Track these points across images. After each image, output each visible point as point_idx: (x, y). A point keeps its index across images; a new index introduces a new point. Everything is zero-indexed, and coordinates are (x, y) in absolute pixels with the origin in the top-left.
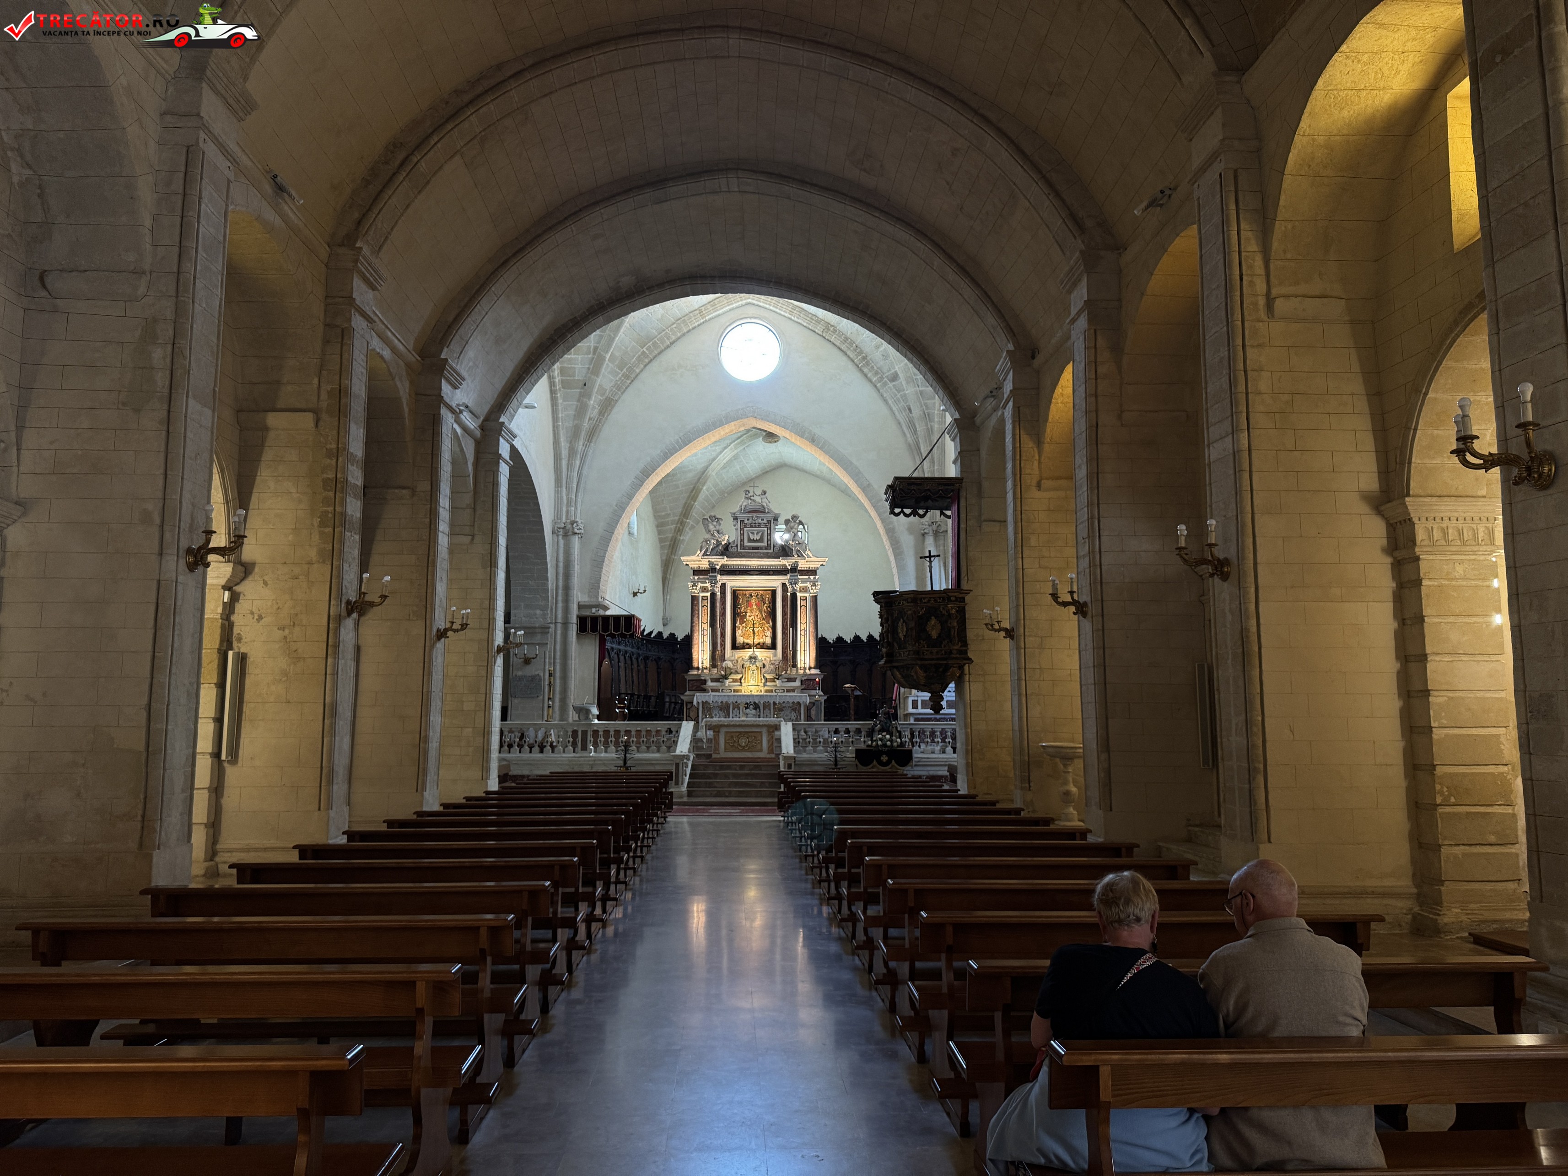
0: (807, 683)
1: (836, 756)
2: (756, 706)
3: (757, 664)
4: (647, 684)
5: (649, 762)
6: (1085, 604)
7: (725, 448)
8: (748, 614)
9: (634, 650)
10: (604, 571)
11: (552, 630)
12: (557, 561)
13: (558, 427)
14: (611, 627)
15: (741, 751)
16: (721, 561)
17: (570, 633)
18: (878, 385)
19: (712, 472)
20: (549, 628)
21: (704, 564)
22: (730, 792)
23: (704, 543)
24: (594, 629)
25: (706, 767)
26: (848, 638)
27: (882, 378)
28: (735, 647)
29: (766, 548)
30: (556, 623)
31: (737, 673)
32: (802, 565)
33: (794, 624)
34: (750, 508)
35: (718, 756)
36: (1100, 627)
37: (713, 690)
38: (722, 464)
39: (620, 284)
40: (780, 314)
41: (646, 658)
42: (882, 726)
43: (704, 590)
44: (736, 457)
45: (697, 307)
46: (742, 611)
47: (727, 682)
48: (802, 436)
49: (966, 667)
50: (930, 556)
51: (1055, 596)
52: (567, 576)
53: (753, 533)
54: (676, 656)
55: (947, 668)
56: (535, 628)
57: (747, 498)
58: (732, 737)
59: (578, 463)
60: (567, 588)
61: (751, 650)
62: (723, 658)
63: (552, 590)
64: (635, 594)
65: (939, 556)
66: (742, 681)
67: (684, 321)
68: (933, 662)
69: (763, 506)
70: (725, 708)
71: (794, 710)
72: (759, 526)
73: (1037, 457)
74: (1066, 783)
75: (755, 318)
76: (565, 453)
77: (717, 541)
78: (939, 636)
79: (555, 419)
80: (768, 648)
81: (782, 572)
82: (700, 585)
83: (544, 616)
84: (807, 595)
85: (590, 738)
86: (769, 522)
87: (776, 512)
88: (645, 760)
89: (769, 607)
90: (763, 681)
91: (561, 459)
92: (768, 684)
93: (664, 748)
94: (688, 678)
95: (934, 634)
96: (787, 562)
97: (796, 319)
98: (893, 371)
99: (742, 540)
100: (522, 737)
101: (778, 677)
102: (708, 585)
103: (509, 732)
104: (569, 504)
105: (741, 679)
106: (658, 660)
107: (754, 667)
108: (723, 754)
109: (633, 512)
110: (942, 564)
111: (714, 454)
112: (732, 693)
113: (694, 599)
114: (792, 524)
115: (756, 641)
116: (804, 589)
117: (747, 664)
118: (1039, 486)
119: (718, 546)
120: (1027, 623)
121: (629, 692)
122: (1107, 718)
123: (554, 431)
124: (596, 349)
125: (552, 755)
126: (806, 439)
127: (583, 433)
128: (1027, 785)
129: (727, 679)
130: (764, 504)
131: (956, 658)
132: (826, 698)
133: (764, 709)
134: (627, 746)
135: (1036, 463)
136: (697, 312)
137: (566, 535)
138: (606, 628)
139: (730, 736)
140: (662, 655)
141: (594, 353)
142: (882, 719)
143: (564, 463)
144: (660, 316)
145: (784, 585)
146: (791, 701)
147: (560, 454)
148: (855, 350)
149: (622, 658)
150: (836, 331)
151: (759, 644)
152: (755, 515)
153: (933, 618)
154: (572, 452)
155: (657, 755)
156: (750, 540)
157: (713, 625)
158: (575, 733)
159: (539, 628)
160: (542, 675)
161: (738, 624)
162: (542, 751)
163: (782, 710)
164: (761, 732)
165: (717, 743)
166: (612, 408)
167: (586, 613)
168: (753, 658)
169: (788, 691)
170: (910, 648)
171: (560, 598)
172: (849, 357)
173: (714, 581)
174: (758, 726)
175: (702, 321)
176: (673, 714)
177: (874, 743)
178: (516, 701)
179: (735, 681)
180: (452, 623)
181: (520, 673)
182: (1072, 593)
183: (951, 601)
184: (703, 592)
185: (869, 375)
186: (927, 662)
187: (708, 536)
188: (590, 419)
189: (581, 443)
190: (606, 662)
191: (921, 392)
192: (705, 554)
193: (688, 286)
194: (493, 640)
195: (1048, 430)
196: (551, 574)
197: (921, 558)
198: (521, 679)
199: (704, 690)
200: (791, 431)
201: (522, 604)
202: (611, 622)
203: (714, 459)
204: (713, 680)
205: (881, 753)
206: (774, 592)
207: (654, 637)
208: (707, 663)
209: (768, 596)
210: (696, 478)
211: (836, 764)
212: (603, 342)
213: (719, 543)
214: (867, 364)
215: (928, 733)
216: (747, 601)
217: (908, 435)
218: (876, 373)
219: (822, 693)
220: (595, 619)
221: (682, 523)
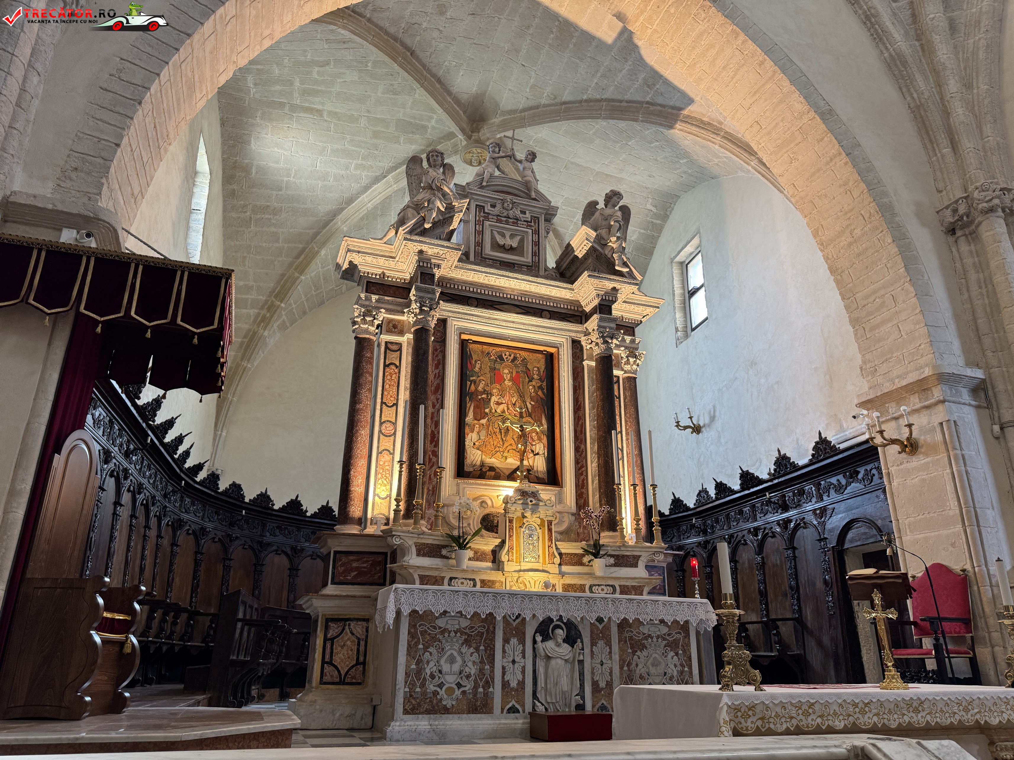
8: (494, 399)
16: (446, 263)
21: (403, 264)
29: (530, 269)
32: (618, 303)
34: (497, 184)
37: (424, 580)
41: (177, 525)
43: (394, 327)
46: (480, 388)
47: (462, 558)
53: (503, 235)
57: (493, 162)
62: (433, 498)
66: (504, 557)
69: (526, 184)
71: (673, 645)
72: (515, 224)
80: (540, 481)
81: (572, 315)
82: (383, 316)
84: (619, 374)
86: (536, 219)
89: (540, 388)
90: (557, 560)
92: (568, 567)
96: (591, 290)
101: (596, 551)
102: (404, 317)
105: (495, 553)
106: (199, 534)
107: (534, 521)
113: (365, 347)
114: (608, 211)
115: (512, 463)
117: (514, 510)
129: (459, 549)
130: (529, 180)
133: (593, 643)
145: (576, 344)
152: (509, 197)
161: (470, 418)
163: (643, 647)
168: (530, 496)
169: (625, 590)
173: (426, 305)
179: (479, 556)
184: (389, 332)
204: (419, 551)
206: (553, 355)
208: (390, 508)
209: (540, 364)
216: (493, 369)
221: (271, 308)
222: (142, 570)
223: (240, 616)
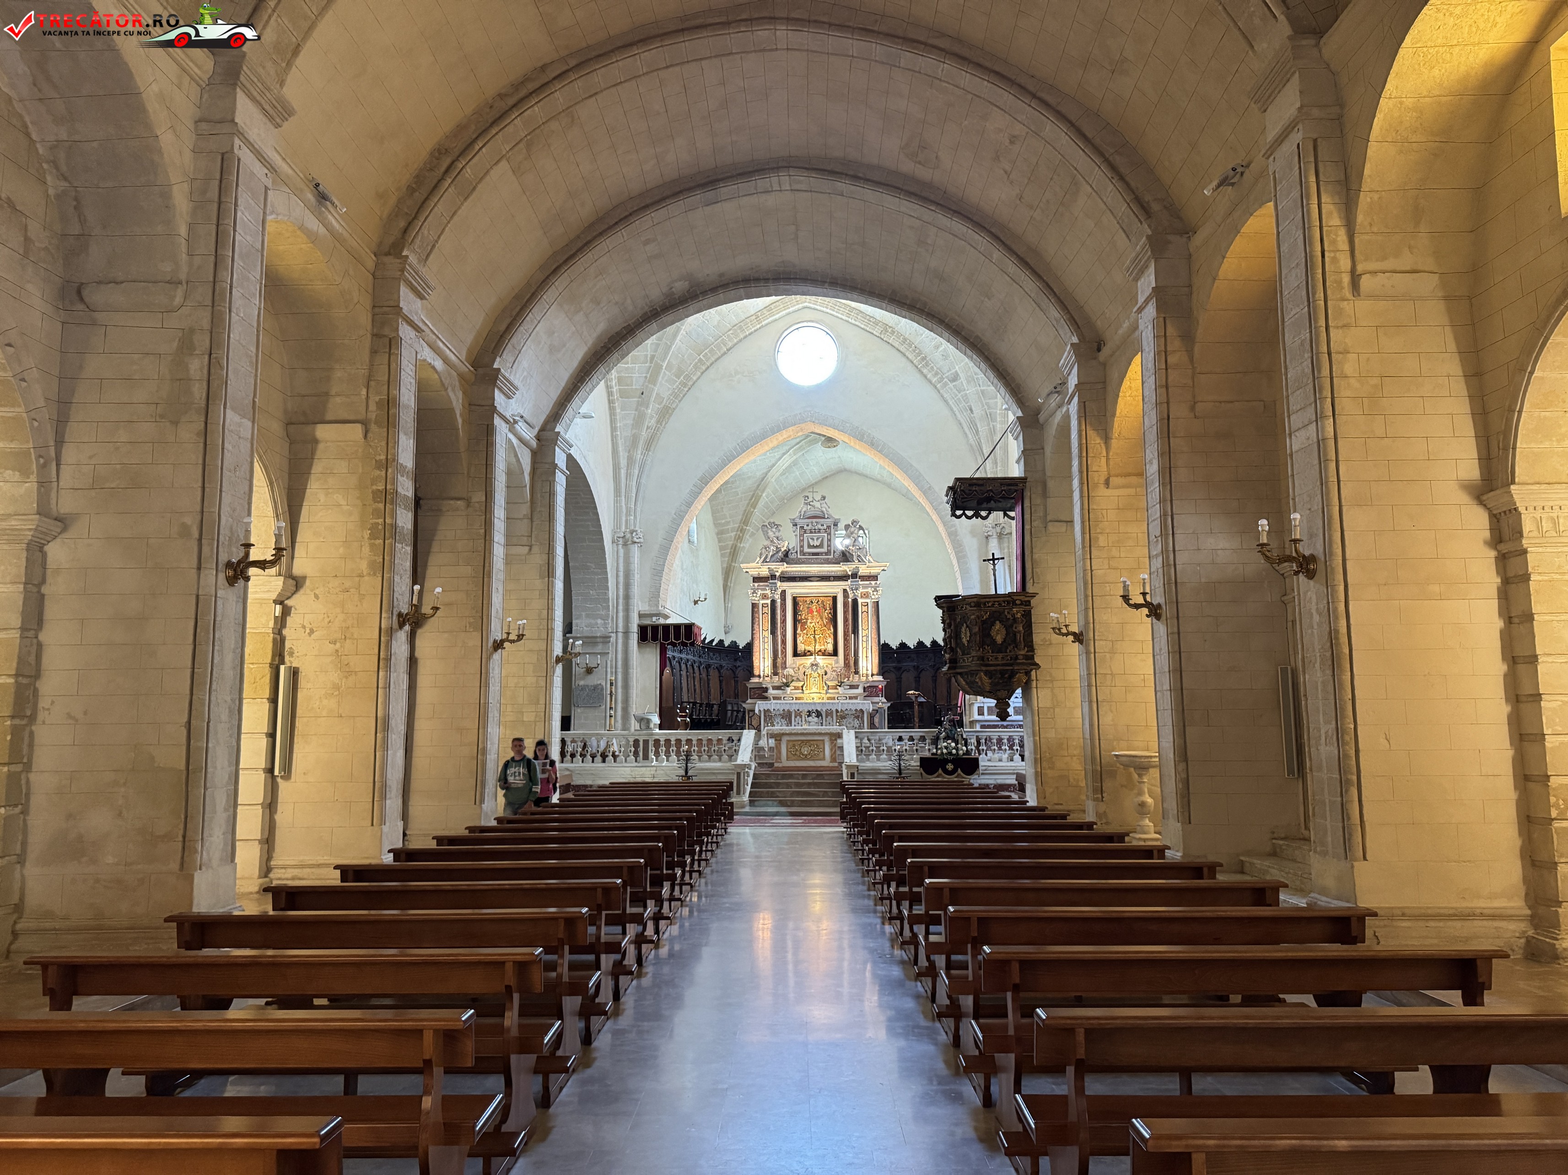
0: (870, 691)
1: (900, 764)
2: (819, 714)
3: (819, 671)
4: (709, 693)
5: (711, 772)
6: (1159, 606)
7: (784, 454)
8: (809, 621)
9: (696, 659)
10: (663, 580)
11: (613, 640)
12: (618, 571)
13: (616, 436)
14: (672, 636)
15: (803, 759)
16: (781, 568)
17: (631, 642)
18: (938, 386)
19: (772, 479)
20: (610, 637)
21: (764, 572)
22: (793, 801)
23: (764, 550)
24: (655, 638)
25: (768, 776)
26: (912, 644)
27: (942, 379)
28: (795, 654)
29: (826, 554)
30: (617, 632)
31: (798, 680)
32: (863, 570)
33: (855, 631)
34: (809, 514)
35: (780, 765)
36: (1176, 630)
37: (775, 698)
38: (781, 470)
39: (673, 289)
40: (837, 317)
41: (708, 667)
42: (947, 733)
43: (764, 597)
44: (795, 463)
45: (753, 313)
46: (802, 617)
47: (789, 690)
48: (861, 440)
49: (1033, 673)
50: (994, 559)
51: (1126, 598)
52: (627, 586)
53: (813, 539)
54: (738, 664)
55: (1013, 674)
56: (596, 637)
57: (806, 504)
58: (794, 746)
59: (636, 472)
60: (627, 597)
61: (813, 657)
62: (784, 667)
63: (613, 599)
64: (696, 602)
65: (1003, 558)
67: (741, 327)
68: (999, 668)
69: (822, 512)
70: (787, 716)
71: (857, 717)
72: (819, 532)
73: (1104, 454)
74: (1141, 793)
75: (812, 321)
76: (623, 462)
77: (777, 548)
78: (1004, 641)
79: (613, 429)
80: (830, 655)
81: (843, 578)
82: (760, 592)
83: (605, 625)
84: (868, 601)
85: (651, 748)
86: (829, 527)
87: (836, 517)
88: (707, 769)
89: (830, 613)
90: (826, 688)
91: (619, 469)
92: (830, 691)
93: (725, 757)
94: (749, 686)
95: (999, 639)
96: (846, 568)
97: (853, 322)
98: (953, 371)
99: (802, 546)
100: (585, 746)
101: (841, 684)
102: (768, 592)
103: (572, 742)
104: (628, 514)
106: (719, 668)
107: (816, 675)
108: (785, 763)
109: (692, 520)
110: (1007, 567)
111: (773, 461)
112: (794, 701)
113: (754, 606)
114: (852, 529)
115: (818, 648)
116: (866, 595)
117: (809, 671)
118: (1107, 483)
119: (777, 552)
120: (1097, 627)
121: (692, 701)
122: (1184, 726)
123: (612, 440)
124: (653, 357)
125: (615, 765)
126: (865, 442)
127: (641, 442)
128: (1100, 796)
129: (788, 686)
130: (824, 509)
131: (1023, 664)
132: (889, 704)
133: (826, 717)
134: (688, 755)
135: (1104, 460)
136: (754, 317)
137: (625, 544)
138: (666, 637)
139: (792, 745)
140: (724, 663)
141: (651, 363)
142: (947, 727)
143: (623, 472)
144: (716, 323)
145: (845, 591)
146: (853, 709)
147: (619, 463)
148: (914, 351)
149: (683, 666)
150: (894, 332)
151: (820, 651)
152: (814, 520)
153: (998, 622)
154: (631, 461)
155: (719, 764)
156: (809, 546)
157: (773, 632)
158: (636, 742)
159: (600, 637)
160: (604, 684)
161: (799, 631)
162: (604, 761)
163: (845, 718)
164: (823, 740)
165: (780, 752)
166: (671, 415)
167: (647, 622)
168: (814, 665)
169: (851, 698)
170: (974, 654)
171: (621, 608)
172: (907, 358)
173: (774, 589)
174: (820, 734)
175: (758, 326)
176: (735, 722)
177: (939, 751)
178: (579, 710)
179: (796, 688)
180: (508, 634)
181: (582, 683)
182: (1144, 594)
183: (1016, 605)
184: (763, 599)
185: (928, 376)
186: (992, 668)
187: (767, 543)
188: (648, 428)
189: (639, 452)
190: (667, 671)
191: (983, 392)
192: (765, 561)
193: (742, 290)
194: (552, 651)
195: (1116, 425)
196: (611, 583)
197: (984, 561)
198: (583, 688)
199: (766, 698)
200: (849, 435)
201: (584, 614)
202: (672, 630)
203: (774, 465)
204: (775, 688)
205: (946, 761)
206: (835, 599)
207: (716, 645)
208: (768, 671)
209: (829, 603)
210: (756, 485)
211: (900, 773)
212: (659, 351)
213: (778, 550)
214: (927, 365)
215: (995, 741)
217: (970, 436)
218: (936, 374)
219: (885, 700)
220: (655, 628)
221: (742, 531)
222: (695, 690)
223: (729, 708)
